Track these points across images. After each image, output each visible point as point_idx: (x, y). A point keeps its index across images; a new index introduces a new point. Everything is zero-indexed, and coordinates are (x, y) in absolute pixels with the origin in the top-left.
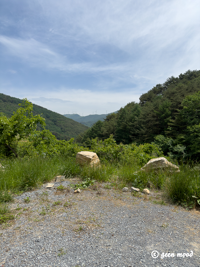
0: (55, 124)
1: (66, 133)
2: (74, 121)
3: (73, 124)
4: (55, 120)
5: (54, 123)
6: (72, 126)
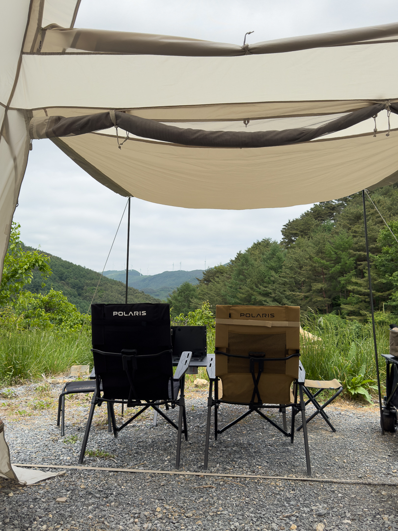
0: (79, 295)
4: (81, 285)
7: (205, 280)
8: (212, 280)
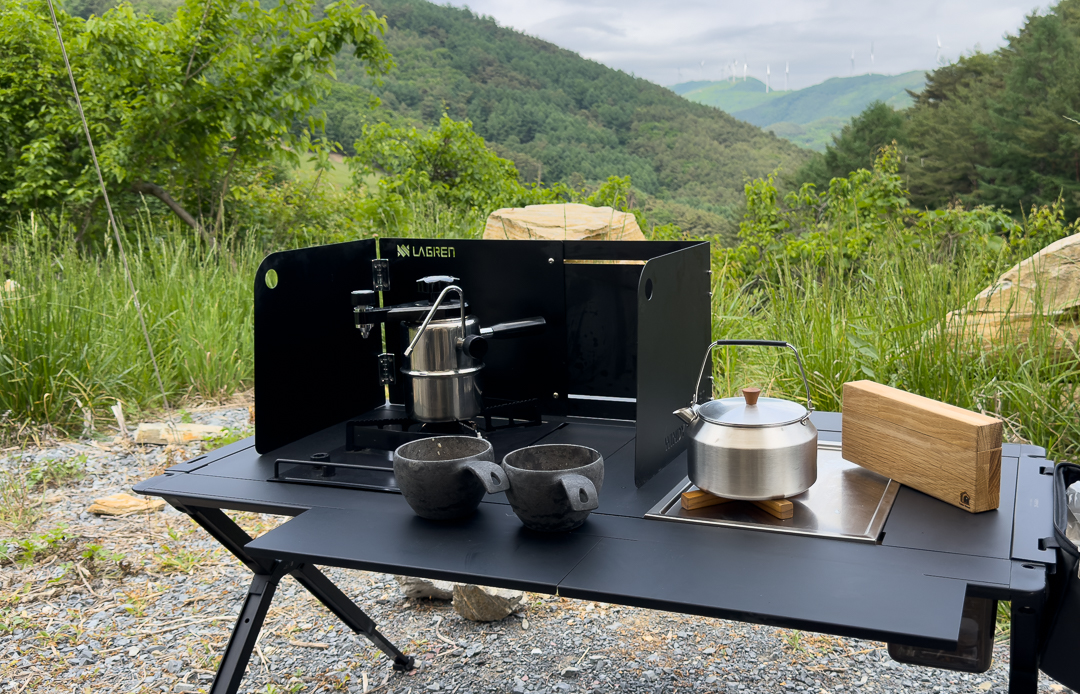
0: (622, 142)
1: (681, 190)
2: (730, 121)
3: (725, 140)
4: (624, 118)
5: (614, 138)
6: (721, 148)
7: (931, 94)
8: (949, 94)
